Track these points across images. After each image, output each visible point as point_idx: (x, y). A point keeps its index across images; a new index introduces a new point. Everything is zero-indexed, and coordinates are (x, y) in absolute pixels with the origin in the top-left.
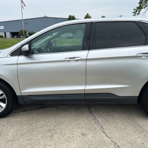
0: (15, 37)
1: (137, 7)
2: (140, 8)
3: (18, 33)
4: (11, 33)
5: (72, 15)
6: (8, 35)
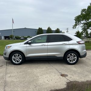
0: (7, 39)
1: (75, 25)
3: (9, 37)
4: (4, 37)
5: (41, 28)
6: (3, 38)
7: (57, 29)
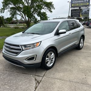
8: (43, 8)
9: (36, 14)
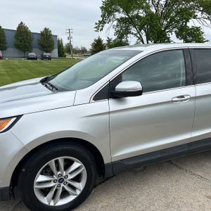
2: (103, 22)
7: (45, 29)
8: (195, 17)
9: (173, 33)
